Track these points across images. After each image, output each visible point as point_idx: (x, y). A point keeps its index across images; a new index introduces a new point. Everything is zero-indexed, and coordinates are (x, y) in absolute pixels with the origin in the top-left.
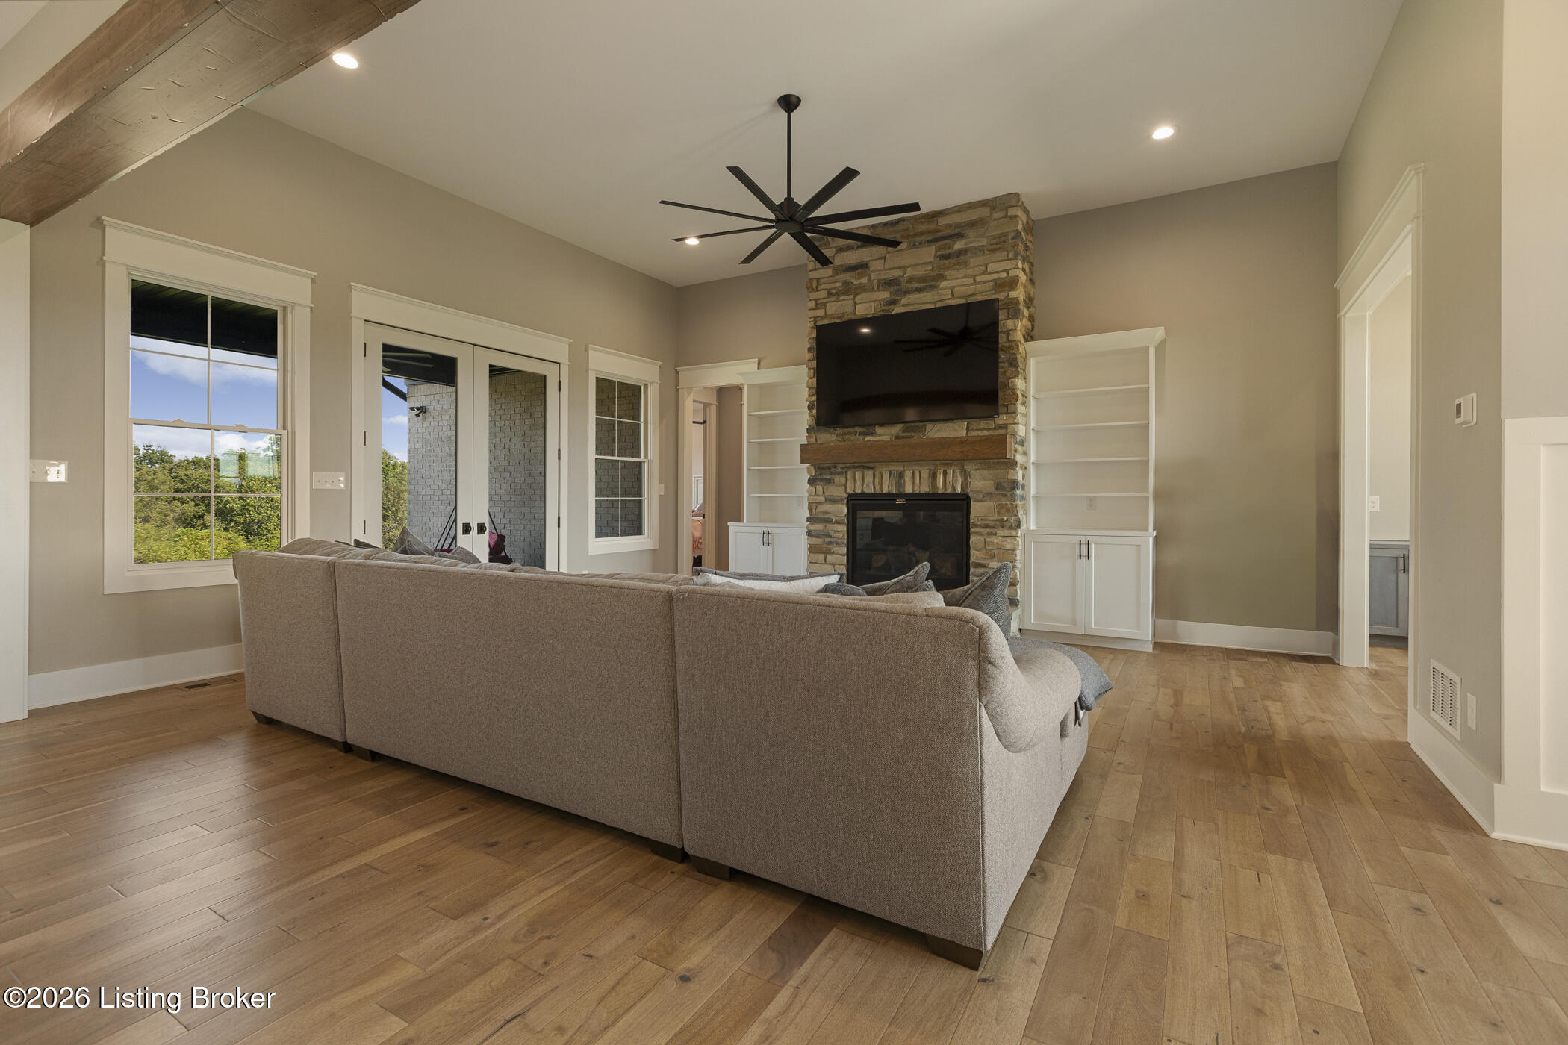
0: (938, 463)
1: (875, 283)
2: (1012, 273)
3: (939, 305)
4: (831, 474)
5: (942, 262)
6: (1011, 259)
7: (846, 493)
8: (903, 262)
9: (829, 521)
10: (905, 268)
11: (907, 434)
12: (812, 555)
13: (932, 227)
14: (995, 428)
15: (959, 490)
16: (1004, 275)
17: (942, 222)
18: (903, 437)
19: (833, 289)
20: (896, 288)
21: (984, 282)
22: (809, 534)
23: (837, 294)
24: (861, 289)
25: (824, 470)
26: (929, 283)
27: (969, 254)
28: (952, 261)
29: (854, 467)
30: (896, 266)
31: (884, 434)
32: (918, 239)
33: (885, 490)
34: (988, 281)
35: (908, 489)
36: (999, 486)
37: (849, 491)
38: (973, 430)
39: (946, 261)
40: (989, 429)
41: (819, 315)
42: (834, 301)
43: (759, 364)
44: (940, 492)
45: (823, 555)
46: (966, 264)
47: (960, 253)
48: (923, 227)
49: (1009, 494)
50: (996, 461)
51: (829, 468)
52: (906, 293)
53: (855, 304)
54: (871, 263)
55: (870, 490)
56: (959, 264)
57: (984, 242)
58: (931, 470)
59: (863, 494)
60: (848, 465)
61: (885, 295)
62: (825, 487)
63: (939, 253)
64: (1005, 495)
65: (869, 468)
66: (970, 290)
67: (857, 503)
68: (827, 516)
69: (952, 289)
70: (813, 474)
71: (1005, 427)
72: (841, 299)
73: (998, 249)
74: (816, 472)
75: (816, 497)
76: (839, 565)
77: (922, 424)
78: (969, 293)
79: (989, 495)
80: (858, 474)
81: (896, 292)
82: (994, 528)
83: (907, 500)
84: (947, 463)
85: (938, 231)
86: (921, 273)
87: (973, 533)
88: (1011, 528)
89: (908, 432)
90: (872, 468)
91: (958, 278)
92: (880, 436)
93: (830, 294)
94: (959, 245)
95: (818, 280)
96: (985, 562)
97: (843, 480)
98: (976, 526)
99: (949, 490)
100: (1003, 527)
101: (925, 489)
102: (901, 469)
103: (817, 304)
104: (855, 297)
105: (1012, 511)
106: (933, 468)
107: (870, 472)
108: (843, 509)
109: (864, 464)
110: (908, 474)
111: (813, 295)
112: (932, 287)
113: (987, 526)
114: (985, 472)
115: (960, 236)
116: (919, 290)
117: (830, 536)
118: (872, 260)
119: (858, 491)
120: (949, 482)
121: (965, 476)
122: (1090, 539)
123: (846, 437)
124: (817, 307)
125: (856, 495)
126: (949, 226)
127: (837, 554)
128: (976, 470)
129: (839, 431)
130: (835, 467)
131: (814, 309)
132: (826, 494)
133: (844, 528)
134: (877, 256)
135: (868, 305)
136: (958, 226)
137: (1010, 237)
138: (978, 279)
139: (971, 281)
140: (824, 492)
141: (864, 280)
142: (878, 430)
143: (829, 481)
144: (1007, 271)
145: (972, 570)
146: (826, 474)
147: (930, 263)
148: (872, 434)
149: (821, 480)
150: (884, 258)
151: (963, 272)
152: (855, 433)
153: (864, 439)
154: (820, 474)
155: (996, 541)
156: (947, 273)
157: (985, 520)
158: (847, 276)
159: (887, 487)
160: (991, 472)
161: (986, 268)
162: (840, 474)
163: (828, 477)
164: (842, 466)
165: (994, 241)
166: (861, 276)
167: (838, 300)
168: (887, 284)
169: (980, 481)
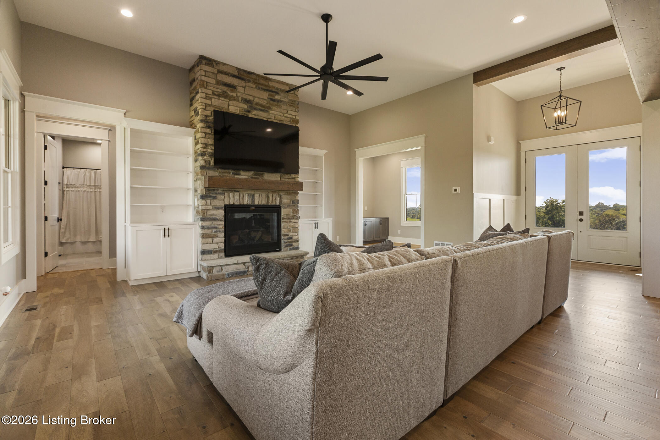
0: (269, 191)
1: (240, 99)
2: (297, 118)
3: (269, 120)
4: (216, 193)
5: (272, 102)
6: (296, 112)
7: (224, 204)
8: (254, 94)
9: (216, 220)
10: (254, 97)
11: (256, 177)
12: (204, 239)
13: (267, 84)
14: (291, 178)
15: (278, 204)
16: (294, 117)
17: (271, 84)
18: (255, 178)
19: (216, 92)
20: (250, 105)
21: (287, 117)
22: (203, 227)
23: (219, 96)
24: (231, 98)
25: (210, 191)
26: (266, 109)
27: (282, 103)
28: (275, 103)
29: (230, 191)
30: (251, 94)
31: (245, 175)
32: (260, 86)
33: (246, 202)
34: (288, 117)
35: (256, 203)
36: (293, 202)
37: (227, 203)
38: (283, 178)
39: (273, 102)
40: (289, 178)
41: (208, 103)
42: (217, 99)
43: (125, 114)
44: (270, 204)
45: (211, 239)
46: (280, 107)
47: (279, 101)
48: (262, 82)
49: (296, 205)
50: (292, 192)
51: (214, 190)
52: (255, 109)
53: (229, 105)
54: (238, 87)
55: (237, 203)
56: (277, 105)
57: (287, 100)
58: (266, 194)
59: (233, 205)
60: (226, 189)
61: (245, 106)
62: (212, 201)
63: (269, 97)
64: (294, 206)
65: (237, 191)
66: (282, 118)
67: (229, 209)
68: (214, 217)
69: (275, 115)
70: (205, 193)
71: (294, 178)
72: (221, 99)
73: (292, 106)
74: (206, 192)
75: (207, 207)
76: (220, 243)
77: (262, 173)
78: (282, 119)
79: (289, 206)
80: (231, 195)
81: (251, 107)
82: (291, 219)
83: (255, 208)
84: (274, 191)
85: (269, 87)
86: (262, 103)
87: (283, 222)
88: (297, 219)
89: (256, 176)
90: (238, 192)
91: (277, 111)
92: (242, 176)
93: (214, 94)
94: (277, 97)
95: (207, 82)
96: (288, 233)
97: (222, 197)
98: (284, 219)
99: (274, 204)
100: (294, 218)
101: (264, 202)
102: (253, 193)
103: (206, 96)
104: (229, 101)
105: (297, 212)
106: (267, 193)
107: (238, 194)
108: (222, 213)
109: (235, 190)
110: (256, 196)
111: (204, 90)
112: (267, 111)
113: (289, 219)
114: (288, 196)
115: (277, 93)
116: (261, 110)
117: (216, 228)
118: (239, 86)
119: (232, 203)
120: (274, 200)
121: (281, 197)
122: (318, 221)
123: (225, 174)
124: (206, 98)
125: (230, 205)
126: (273, 87)
127: (220, 237)
128: (284, 195)
129: (220, 170)
130: (218, 190)
131: (204, 98)
132: (212, 204)
133: (222, 223)
134: (241, 85)
135: (236, 108)
136: (277, 89)
137: (296, 103)
138: (285, 115)
139: (282, 115)
140: (211, 204)
141: (234, 95)
142: (242, 172)
143: (215, 198)
144: (295, 116)
145: (282, 237)
146: (213, 194)
147: (265, 99)
148: (239, 174)
149: (210, 197)
150: (245, 88)
151: (279, 110)
152: (229, 173)
153: (234, 176)
154: (209, 194)
155: (292, 225)
156: (273, 107)
157: (288, 216)
158: (225, 89)
159: (246, 201)
160: (289, 196)
161: (288, 111)
162: (221, 194)
163: (214, 195)
164: (222, 189)
165: (290, 102)
166: (232, 91)
167: (219, 99)
168: (246, 101)
169: (286, 200)
